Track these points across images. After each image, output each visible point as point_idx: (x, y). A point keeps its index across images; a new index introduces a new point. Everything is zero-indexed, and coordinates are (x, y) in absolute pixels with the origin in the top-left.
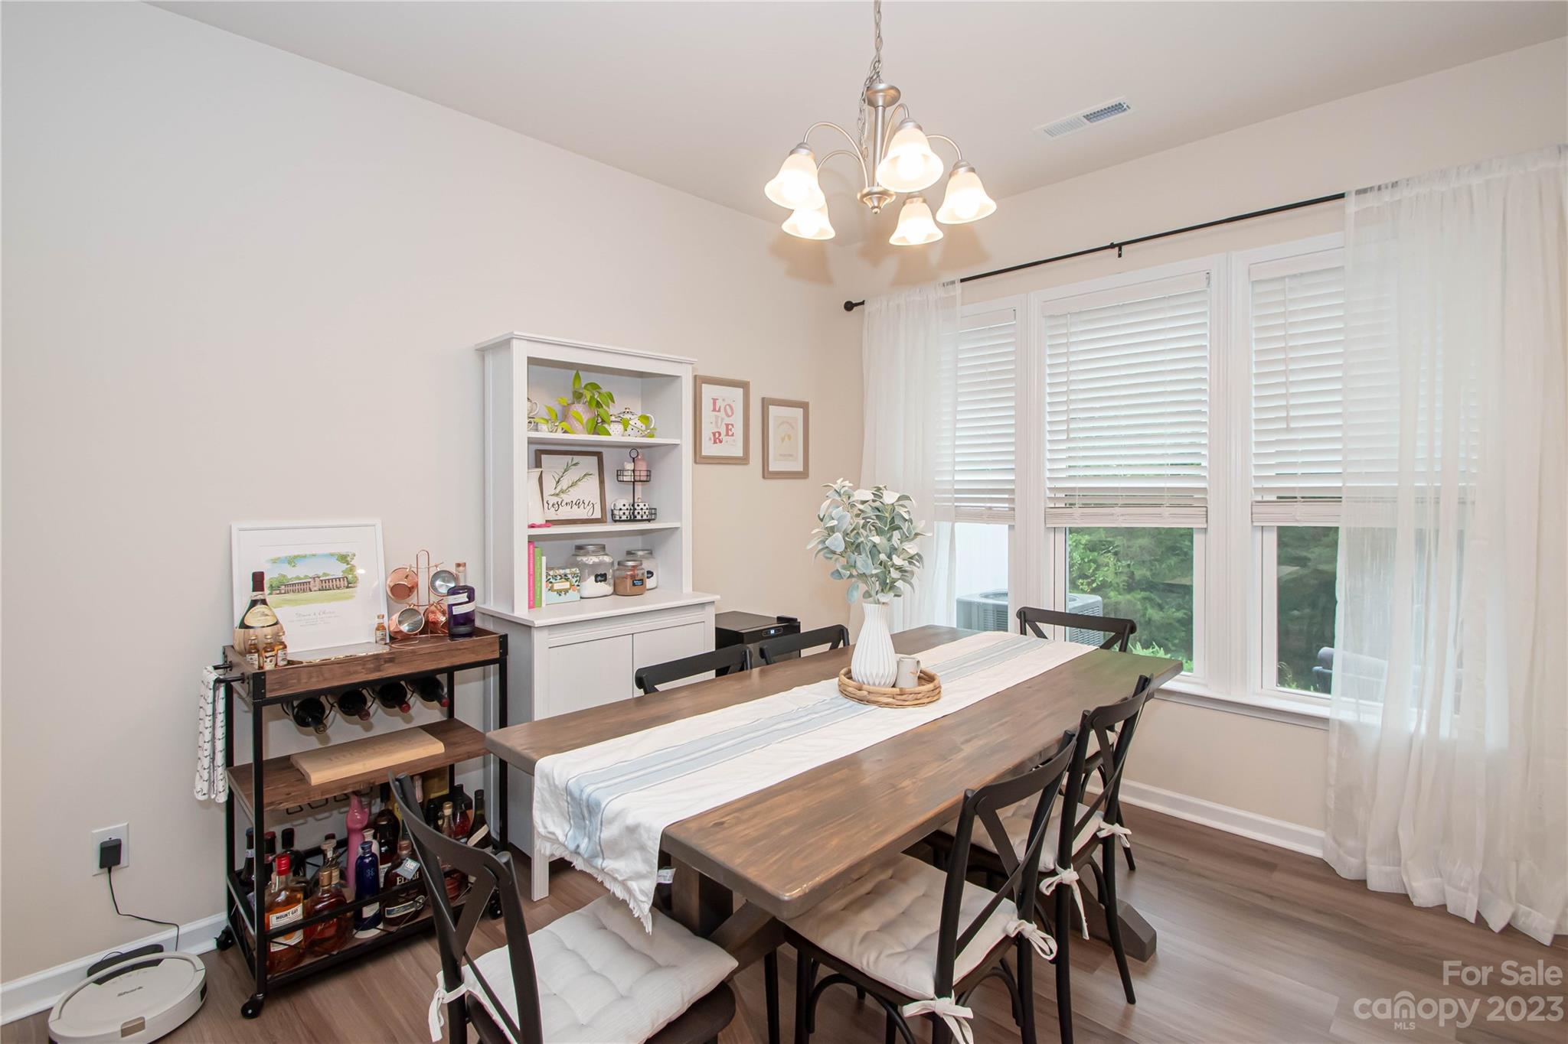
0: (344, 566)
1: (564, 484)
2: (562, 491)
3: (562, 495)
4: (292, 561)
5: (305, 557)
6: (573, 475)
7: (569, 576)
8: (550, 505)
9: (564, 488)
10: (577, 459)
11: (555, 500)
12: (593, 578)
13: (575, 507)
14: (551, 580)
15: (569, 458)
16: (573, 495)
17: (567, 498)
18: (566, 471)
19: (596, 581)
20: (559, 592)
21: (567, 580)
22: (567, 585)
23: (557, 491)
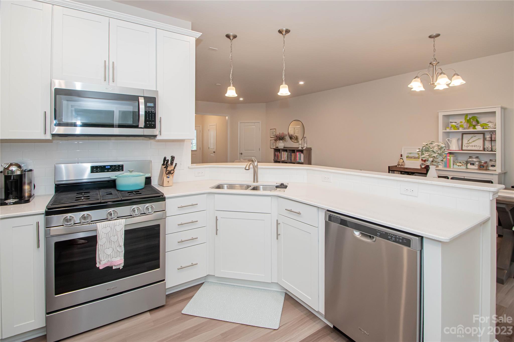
0: (418, 155)
1: (470, 141)
2: (470, 143)
3: (470, 144)
4: (410, 153)
5: (413, 153)
6: (474, 139)
7: (462, 162)
8: (465, 146)
9: (470, 142)
10: (475, 135)
11: (467, 145)
12: (469, 164)
13: (474, 147)
14: (456, 163)
15: (473, 135)
16: (473, 144)
17: (471, 145)
18: (471, 138)
19: (471, 165)
20: (458, 166)
21: (461, 163)
22: (461, 164)
23: (468, 143)
